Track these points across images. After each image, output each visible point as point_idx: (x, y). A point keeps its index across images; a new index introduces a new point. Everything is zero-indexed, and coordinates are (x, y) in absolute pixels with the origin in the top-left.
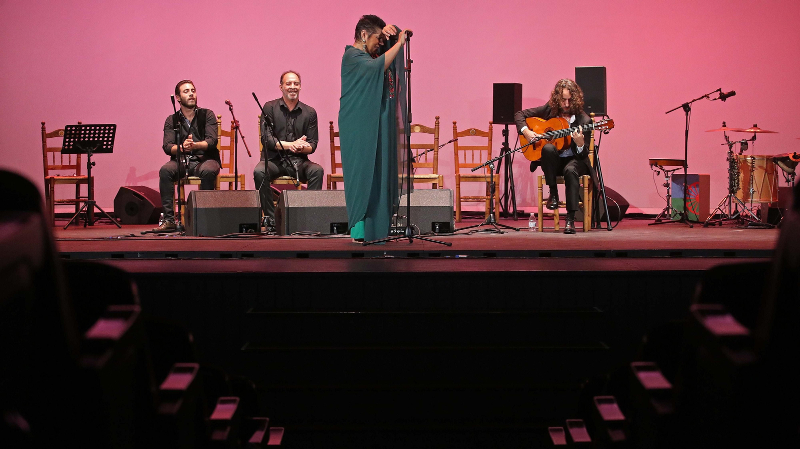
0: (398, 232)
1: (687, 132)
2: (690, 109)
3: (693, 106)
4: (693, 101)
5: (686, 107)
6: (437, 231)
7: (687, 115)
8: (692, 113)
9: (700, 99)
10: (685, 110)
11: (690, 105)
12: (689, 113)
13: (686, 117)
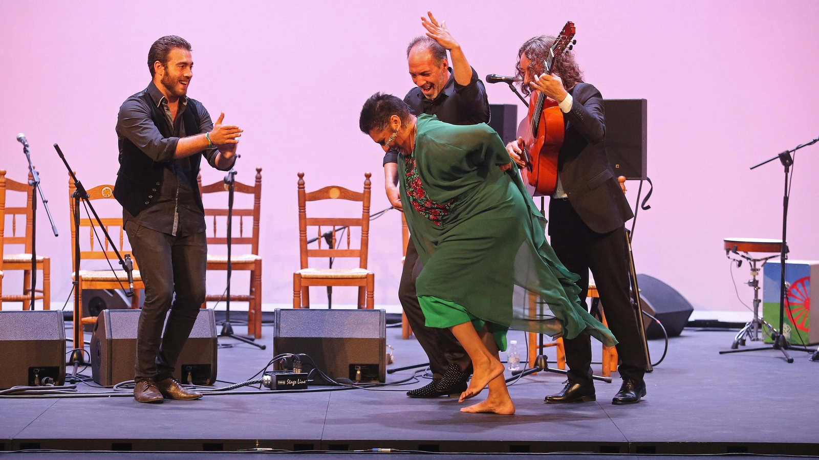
0: (294, 383)
1: (786, 200)
2: (791, 162)
3: (797, 157)
4: (798, 148)
5: (786, 159)
6: (358, 378)
7: (787, 171)
8: (796, 168)
9: (810, 144)
10: (784, 163)
11: (792, 154)
12: (790, 168)
13: (784, 174)
